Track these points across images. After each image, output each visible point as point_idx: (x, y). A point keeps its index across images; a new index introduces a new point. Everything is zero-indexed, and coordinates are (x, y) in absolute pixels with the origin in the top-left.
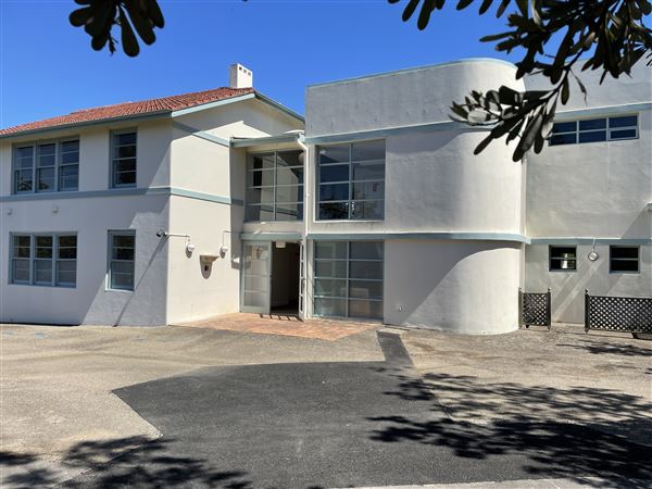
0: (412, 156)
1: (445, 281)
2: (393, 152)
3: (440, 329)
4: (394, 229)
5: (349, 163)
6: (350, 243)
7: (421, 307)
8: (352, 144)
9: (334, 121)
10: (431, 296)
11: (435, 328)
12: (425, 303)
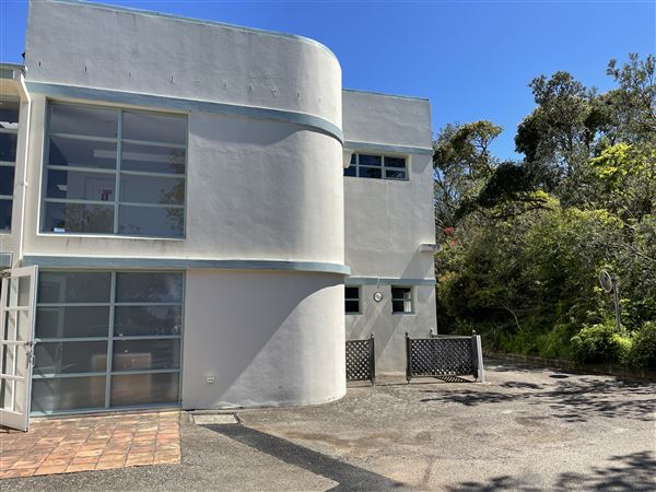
0: (233, 148)
1: (282, 331)
2: (202, 135)
3: (275, 403)
4: (202, 252)
5: (118, 140)
6: (117, 273)
7: (245, 374)
8: (124, 111)
9: (89, 64)
10: (262, 355)
11: (266, 403)
12: (253, 366)
